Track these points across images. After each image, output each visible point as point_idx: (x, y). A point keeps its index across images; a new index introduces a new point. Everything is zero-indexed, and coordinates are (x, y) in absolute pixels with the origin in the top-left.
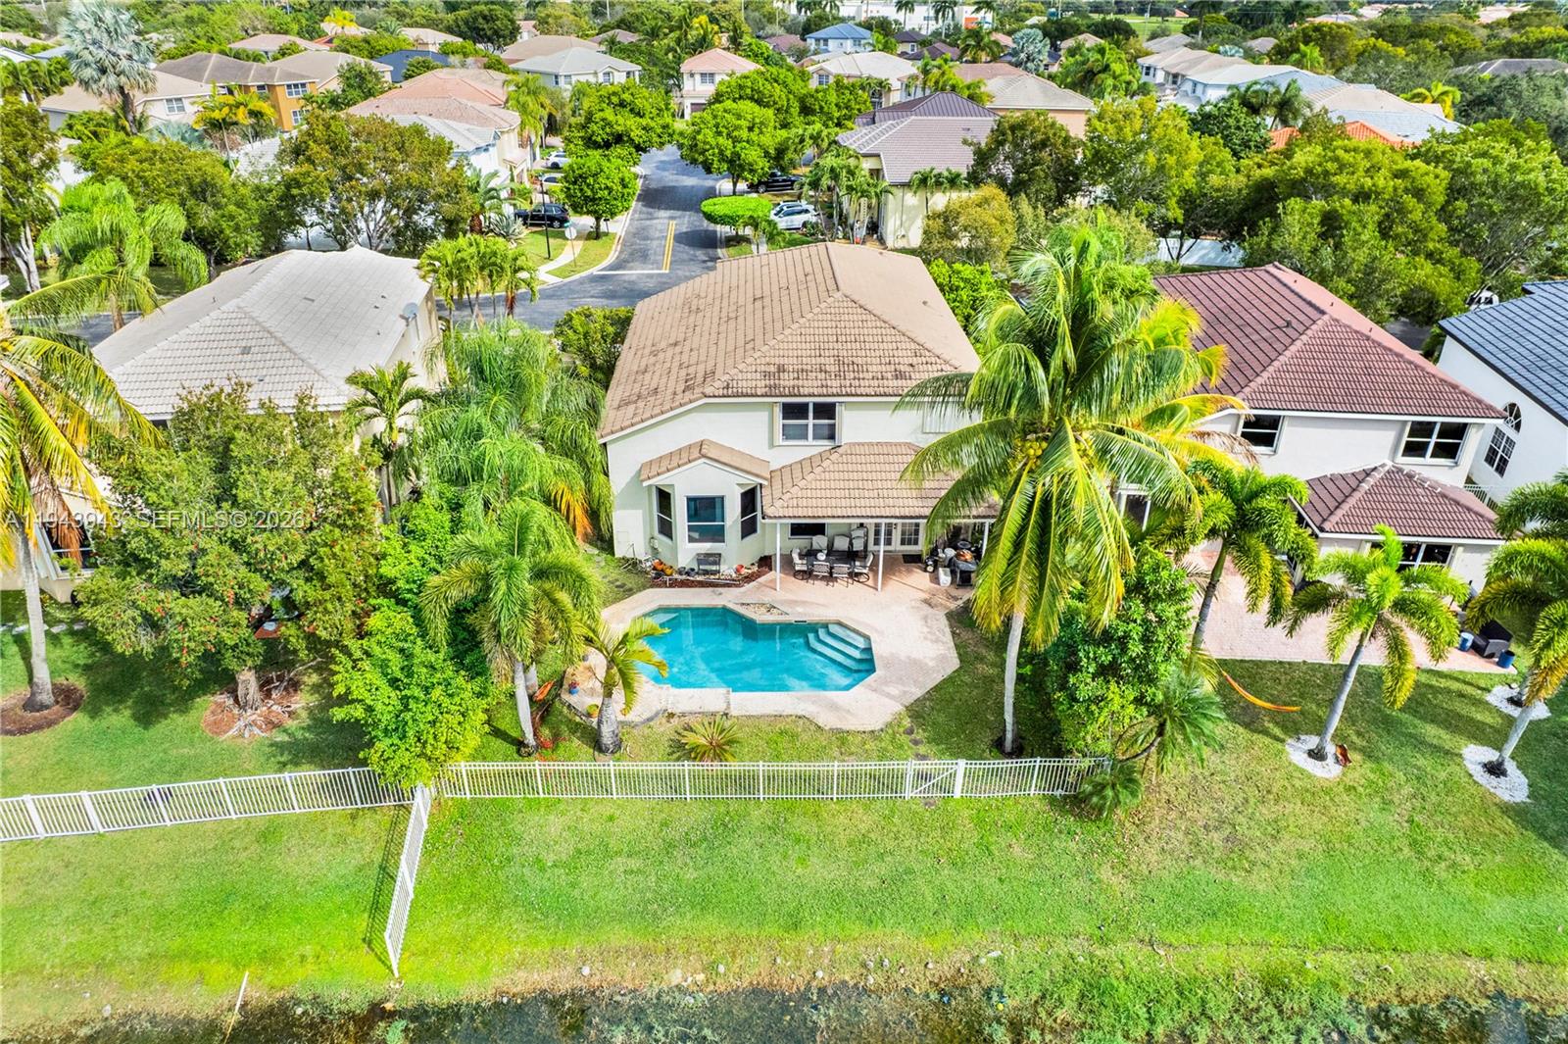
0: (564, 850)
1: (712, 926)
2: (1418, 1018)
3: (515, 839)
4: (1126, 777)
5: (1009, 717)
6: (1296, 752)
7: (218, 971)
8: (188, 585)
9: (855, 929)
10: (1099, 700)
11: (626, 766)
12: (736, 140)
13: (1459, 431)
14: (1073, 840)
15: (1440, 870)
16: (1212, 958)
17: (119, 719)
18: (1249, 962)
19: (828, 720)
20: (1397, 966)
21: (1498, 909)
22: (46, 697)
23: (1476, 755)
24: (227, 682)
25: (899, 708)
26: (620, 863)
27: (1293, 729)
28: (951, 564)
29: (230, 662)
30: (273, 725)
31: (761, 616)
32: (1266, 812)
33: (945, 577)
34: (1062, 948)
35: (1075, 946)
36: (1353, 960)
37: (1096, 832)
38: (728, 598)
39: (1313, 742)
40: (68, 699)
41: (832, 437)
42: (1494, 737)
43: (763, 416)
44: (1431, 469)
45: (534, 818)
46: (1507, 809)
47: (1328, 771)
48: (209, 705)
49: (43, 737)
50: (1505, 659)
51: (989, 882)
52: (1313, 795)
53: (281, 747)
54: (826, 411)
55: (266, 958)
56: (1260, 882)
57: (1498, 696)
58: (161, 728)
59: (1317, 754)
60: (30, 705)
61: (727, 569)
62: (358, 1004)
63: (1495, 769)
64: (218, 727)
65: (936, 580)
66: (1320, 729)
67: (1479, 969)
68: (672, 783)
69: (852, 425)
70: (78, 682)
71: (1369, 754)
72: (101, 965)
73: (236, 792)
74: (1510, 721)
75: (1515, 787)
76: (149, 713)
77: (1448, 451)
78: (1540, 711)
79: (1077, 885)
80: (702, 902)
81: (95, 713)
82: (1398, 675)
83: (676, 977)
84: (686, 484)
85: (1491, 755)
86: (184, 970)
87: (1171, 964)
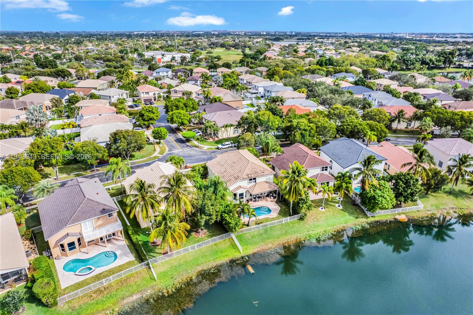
1: (270, 240)
2: (338, 230)
4: (306, 215)
5: (291, 212)
6: (320, 209)
9: (285, 237)
10: (303, 207)
13: (327, 167)
14: (302, 223)
15: (336, 217)
16: (319, 231)
18: (322, 230)
19: (271, 217)
20: (335, 227)
21: (342, 219)
23: (337, 205)
25: (277, 214)
26: (257, 237)
27: (319, 207)
28: (272, 196)
30: (204, 234)
32: (319, 216)
33: (272, 198)
34: (305, 233)
35: (306, 233)
36: (331, 227)
37: (303, 222)
39: (321, 207)
41: (255, 182)
42: (338, 203)
43: (247, 181)
44: (325, 172)
46: (341, 210)
47: (324, 210)
50: (337, 194)
51: (295, 229)
52: (323, 213)
53: (208, 236)
54: (255, 179)
55: (227, 256)
56: (321, 222)
57: (337, 198)
59: (322, 209)
63: (339, 206)
64: (198, 236)
65: (271, 198)
66: (322, 206)
67: (342, 225)
68: (257, 228)
69: (258, 180)
71: (327, 207)
74: (339, 201)
75: (341, 207)
77: (326, 170)
78: (342, 199)
79: (304, 227)
80: (268, 238)
82: (329, 198)
84: (238, 192)
85: (338, 205)
87: (315, 232)
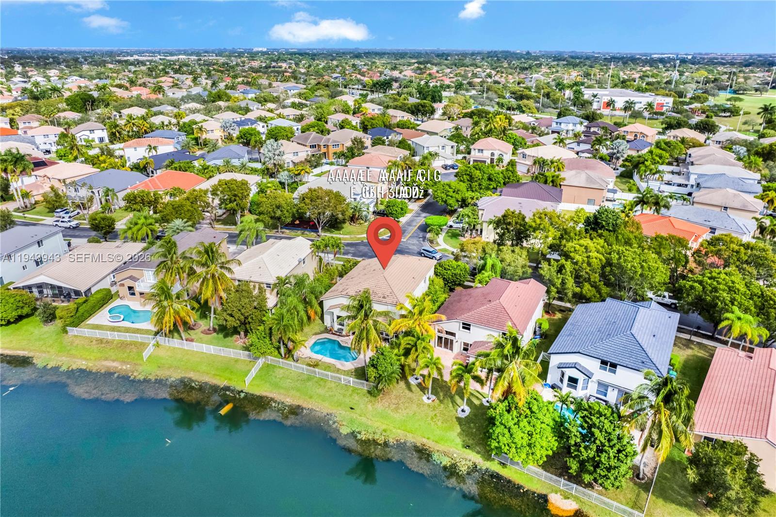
0: (281, 376)
1: (298, 394)
3: (274, 372)
6: (425, 397)
7: (222, 379)
8: (231, 315)
9: (320, 401)
11: (298, 365)
12: (447, 196)
14: (367, 399)
17: (221, 336)
22: (211, 329)
24: (239, 333)
25: (353, 367)
26: (289, 380)
29: (239, 329)
30: (244, 343)
31: (343, 344)
36: (403, 432)
38: (339, 339)
39: (428, 395)
40: (215, 330)
45: (279, 370)
46: (458, 419)
47: (429, 402)
48: (236, 337)
49: (209, 336)
53: (244, 347)
55: (230, 379)
57: (486, 399)
58: (227, 339)
59: (428, 398)
60: (209, 330)
61: (344, 333)
62: (240, 390)
63: (463, 411)
64: (236, 341)
68: (303, 370)
70: (217, 327)
71: (441, 401)
72: (208, 374)
73: (233, 353)
75: (464, 415)
76: (226, 336)
80: (298, 390)
81: (218, 334)
83: (288, 400)
85: (465, 408)
86: (218, 377)
